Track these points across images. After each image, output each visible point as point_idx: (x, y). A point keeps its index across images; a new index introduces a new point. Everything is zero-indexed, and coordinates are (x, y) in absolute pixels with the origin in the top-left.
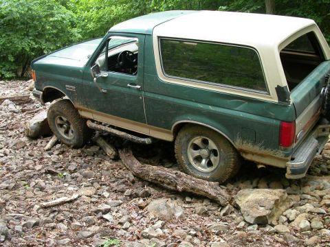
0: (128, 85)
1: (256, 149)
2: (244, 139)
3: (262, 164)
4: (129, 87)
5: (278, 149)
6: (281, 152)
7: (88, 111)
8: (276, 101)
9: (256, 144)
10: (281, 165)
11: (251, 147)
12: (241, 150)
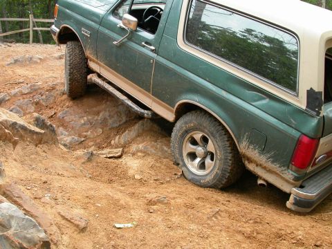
0: (143, 43)
1: (262, 159)
2: (251, 143)
3: (264, 180)
4: (144, 46)
5: (288, 168)
6: (291, 172)
7: (97, 63)
8: (303, 106)
9: (263, 154)
10: (286, 188)
11: (257, 155)
12: (244, 156)
